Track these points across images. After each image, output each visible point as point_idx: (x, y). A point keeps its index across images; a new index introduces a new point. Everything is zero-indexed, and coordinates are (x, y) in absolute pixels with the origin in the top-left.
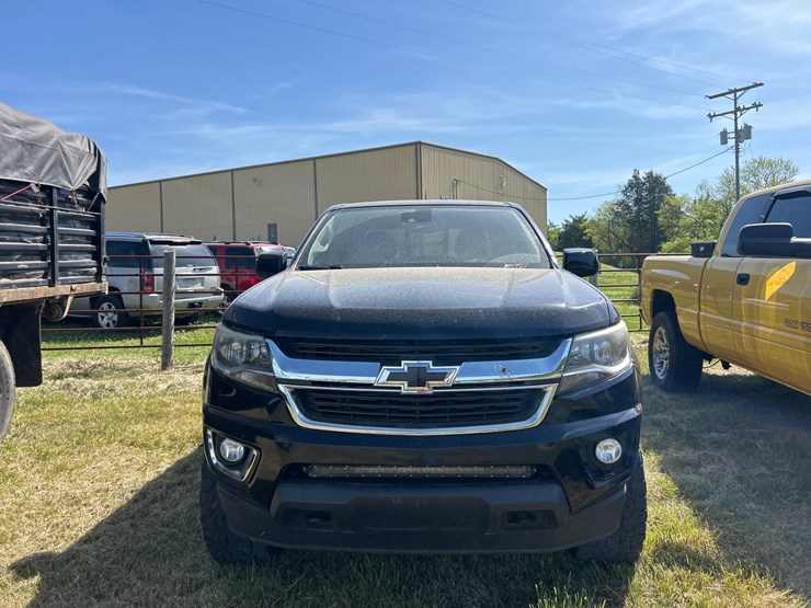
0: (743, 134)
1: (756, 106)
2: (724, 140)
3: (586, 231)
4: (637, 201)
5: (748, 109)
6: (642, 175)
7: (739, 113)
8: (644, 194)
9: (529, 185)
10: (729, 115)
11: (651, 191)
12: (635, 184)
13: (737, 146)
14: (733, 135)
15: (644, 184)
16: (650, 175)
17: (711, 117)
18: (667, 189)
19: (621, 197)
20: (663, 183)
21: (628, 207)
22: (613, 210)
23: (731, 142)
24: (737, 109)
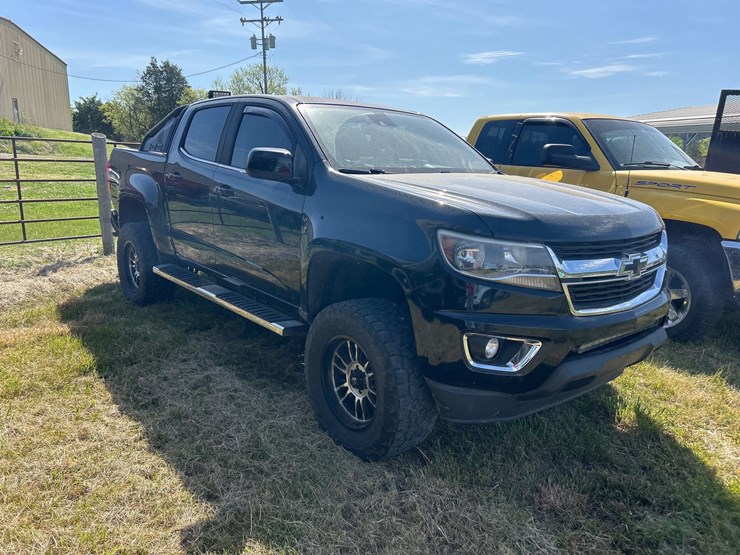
0: (269, 43)
1: (279, 19)
2: (254, 47)
3: (106, 114)
4: (157, 89)
5: (272, 20)
6: (159, 64)
7: (265, 23)
8: (163, 83)
9: (48, 58)
10: (257, 23)
11: (169, 80)
12: (152, 72)
13: (264, 52)
14: (261, 42)
15: (162, 73)
16: (167, 65)
17: (243, 21)
18: (182, 80)
19: (141, 83)
20: (178, 74)
21: (148, 95)
22: (133, 95)
23: (260, 48)
24: (263, 20)
